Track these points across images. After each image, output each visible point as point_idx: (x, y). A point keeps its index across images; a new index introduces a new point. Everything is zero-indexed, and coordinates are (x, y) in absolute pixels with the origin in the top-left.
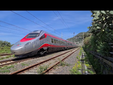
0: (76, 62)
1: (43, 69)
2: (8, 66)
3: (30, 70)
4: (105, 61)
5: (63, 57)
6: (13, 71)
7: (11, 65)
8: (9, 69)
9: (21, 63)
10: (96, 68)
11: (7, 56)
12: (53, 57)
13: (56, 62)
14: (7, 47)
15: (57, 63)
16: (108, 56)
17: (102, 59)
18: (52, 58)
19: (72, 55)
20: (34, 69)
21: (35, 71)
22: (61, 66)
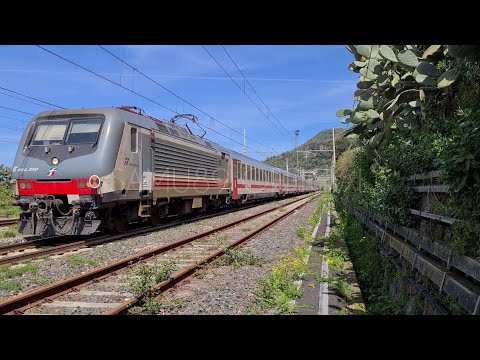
0: (292, 250)
1: (154, 278)
2: (14, 267)
3: (102, 283)
4: (394, 243)
5: (244, 230)
6: (31, 285)
7: (24, 265)
8: (16, 278)
9: (68, 256)
10: (364, 274)
11: (7, 228)
12: (199, 233)
13: (210, 249)
14: (6, 191)
15: (213, 253)
16: (405, 225)
17: (387, 238)
18: (196, 235)
19: (280, 223)
20: (120, 277)
21: (121, 284)
22: (229, 268)
